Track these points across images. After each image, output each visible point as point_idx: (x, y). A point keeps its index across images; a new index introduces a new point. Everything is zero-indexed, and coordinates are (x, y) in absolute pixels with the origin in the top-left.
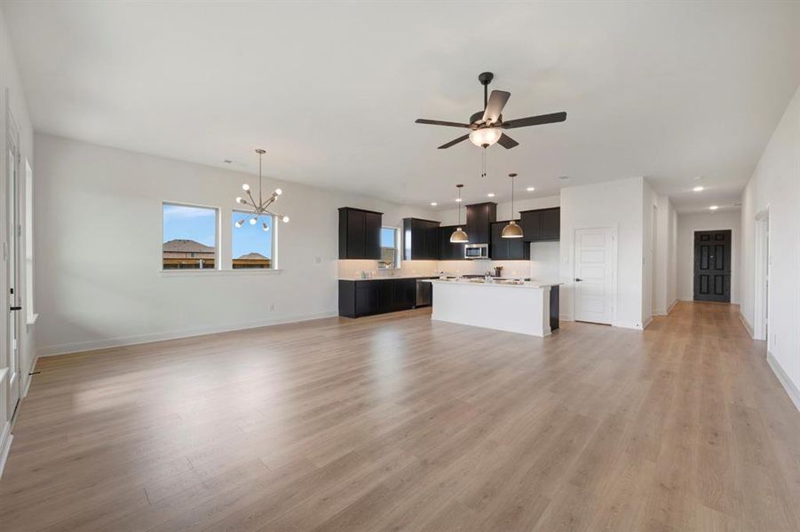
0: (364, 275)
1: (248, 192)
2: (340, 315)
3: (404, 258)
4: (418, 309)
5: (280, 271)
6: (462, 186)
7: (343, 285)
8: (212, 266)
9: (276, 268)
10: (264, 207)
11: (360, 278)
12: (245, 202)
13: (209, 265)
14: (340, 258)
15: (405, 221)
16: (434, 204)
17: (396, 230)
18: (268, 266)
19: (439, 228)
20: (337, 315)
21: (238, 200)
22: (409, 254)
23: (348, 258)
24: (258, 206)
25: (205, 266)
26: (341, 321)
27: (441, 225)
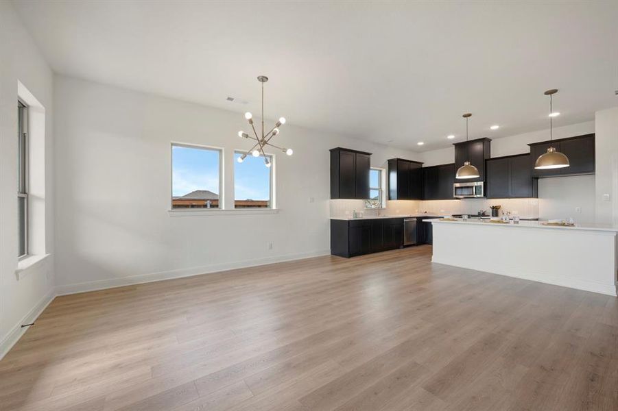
0: (356, 214)
1: (251, 122)
2: (332, 254)
3: (389, 198)
4: (406, 249)
5: (277, 211)
6: (470, 115)
7: (336, 225)
8: (217, 206)
9: (274, 207)
10: (266, 139)
11: (351, 218)
12: (247, 136)
13: (215, 204)
14: (332, 197)
15: (390, 162)
16: (421, 144)
17: (381, 171)
18: (266, 206)
19: (422, 168)
20: (330, 254)
21: (240, 134)
22: (394, 194)
23: (340, 198)
24: (260, 138)
25: (212, 206)
26: (333, 261)
27: (424, 166)
